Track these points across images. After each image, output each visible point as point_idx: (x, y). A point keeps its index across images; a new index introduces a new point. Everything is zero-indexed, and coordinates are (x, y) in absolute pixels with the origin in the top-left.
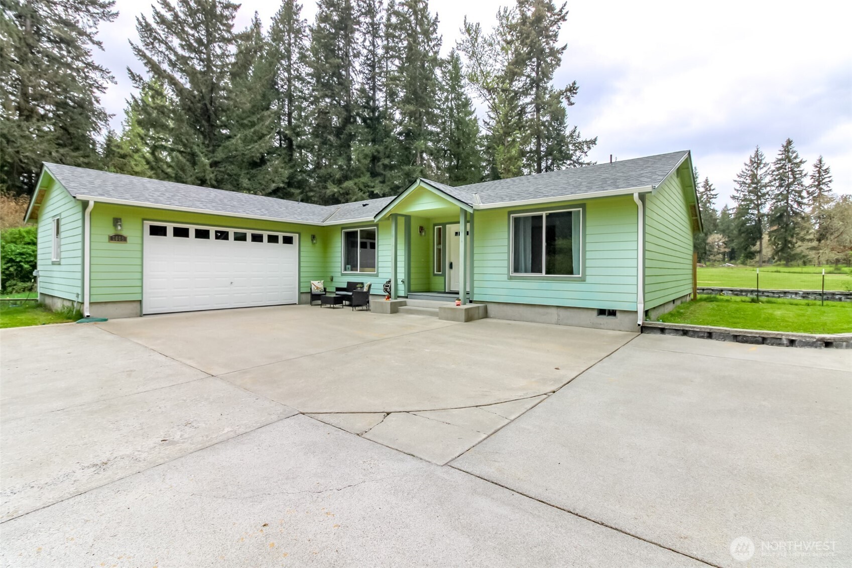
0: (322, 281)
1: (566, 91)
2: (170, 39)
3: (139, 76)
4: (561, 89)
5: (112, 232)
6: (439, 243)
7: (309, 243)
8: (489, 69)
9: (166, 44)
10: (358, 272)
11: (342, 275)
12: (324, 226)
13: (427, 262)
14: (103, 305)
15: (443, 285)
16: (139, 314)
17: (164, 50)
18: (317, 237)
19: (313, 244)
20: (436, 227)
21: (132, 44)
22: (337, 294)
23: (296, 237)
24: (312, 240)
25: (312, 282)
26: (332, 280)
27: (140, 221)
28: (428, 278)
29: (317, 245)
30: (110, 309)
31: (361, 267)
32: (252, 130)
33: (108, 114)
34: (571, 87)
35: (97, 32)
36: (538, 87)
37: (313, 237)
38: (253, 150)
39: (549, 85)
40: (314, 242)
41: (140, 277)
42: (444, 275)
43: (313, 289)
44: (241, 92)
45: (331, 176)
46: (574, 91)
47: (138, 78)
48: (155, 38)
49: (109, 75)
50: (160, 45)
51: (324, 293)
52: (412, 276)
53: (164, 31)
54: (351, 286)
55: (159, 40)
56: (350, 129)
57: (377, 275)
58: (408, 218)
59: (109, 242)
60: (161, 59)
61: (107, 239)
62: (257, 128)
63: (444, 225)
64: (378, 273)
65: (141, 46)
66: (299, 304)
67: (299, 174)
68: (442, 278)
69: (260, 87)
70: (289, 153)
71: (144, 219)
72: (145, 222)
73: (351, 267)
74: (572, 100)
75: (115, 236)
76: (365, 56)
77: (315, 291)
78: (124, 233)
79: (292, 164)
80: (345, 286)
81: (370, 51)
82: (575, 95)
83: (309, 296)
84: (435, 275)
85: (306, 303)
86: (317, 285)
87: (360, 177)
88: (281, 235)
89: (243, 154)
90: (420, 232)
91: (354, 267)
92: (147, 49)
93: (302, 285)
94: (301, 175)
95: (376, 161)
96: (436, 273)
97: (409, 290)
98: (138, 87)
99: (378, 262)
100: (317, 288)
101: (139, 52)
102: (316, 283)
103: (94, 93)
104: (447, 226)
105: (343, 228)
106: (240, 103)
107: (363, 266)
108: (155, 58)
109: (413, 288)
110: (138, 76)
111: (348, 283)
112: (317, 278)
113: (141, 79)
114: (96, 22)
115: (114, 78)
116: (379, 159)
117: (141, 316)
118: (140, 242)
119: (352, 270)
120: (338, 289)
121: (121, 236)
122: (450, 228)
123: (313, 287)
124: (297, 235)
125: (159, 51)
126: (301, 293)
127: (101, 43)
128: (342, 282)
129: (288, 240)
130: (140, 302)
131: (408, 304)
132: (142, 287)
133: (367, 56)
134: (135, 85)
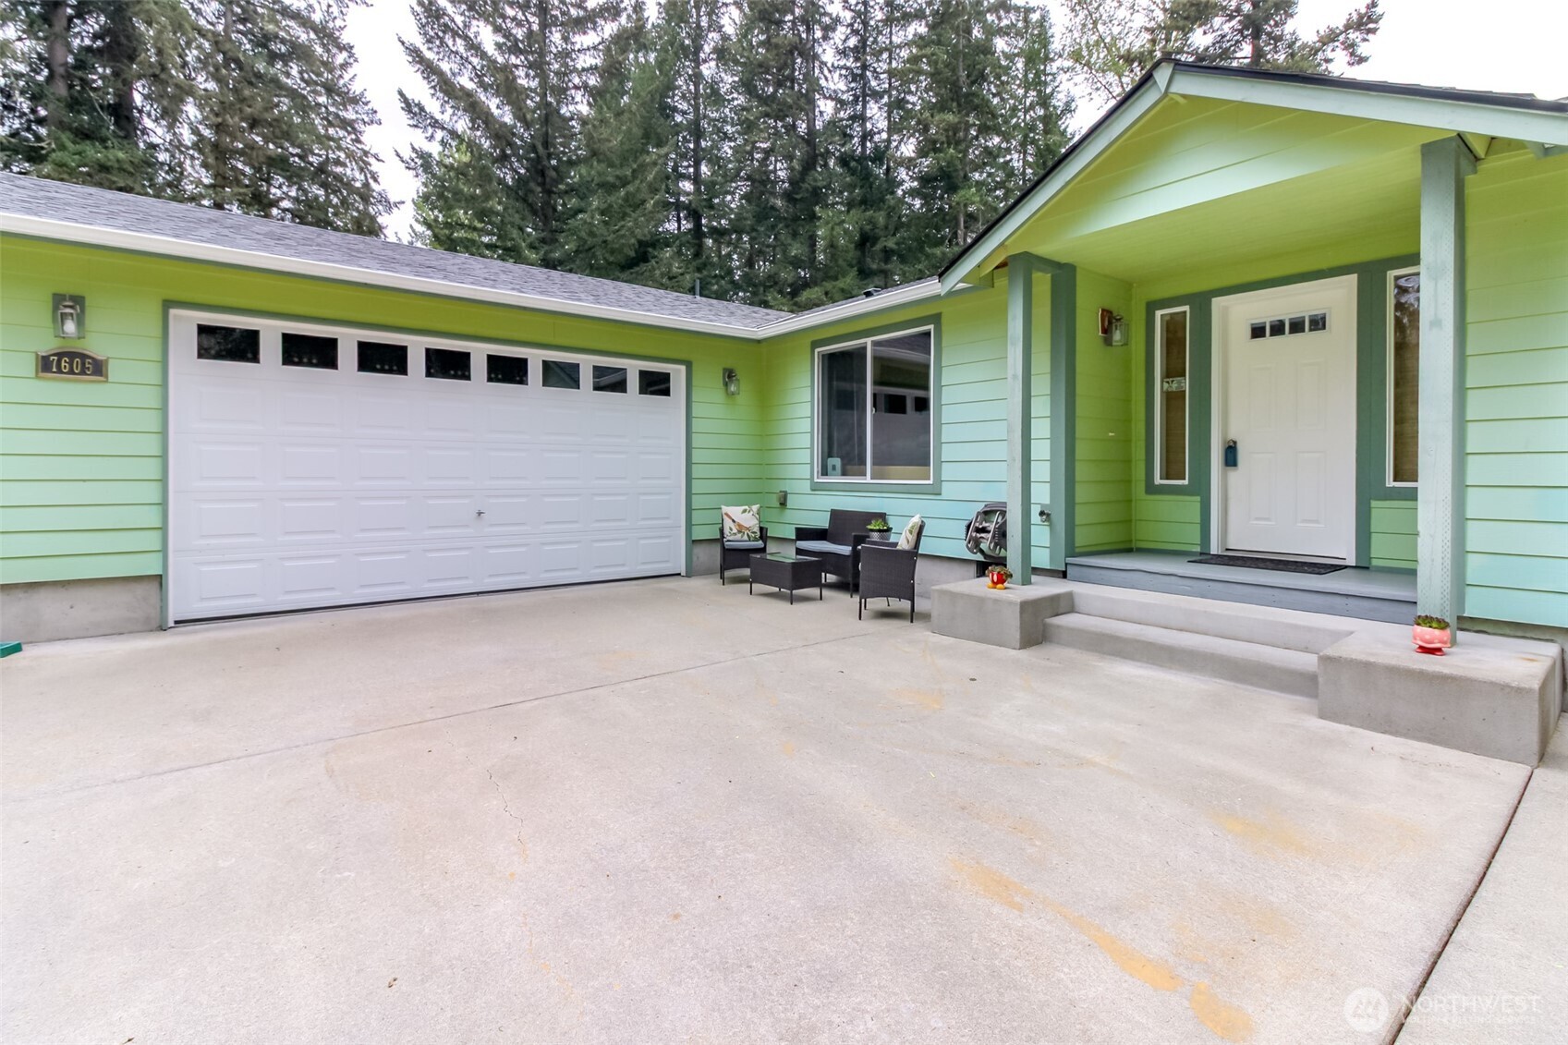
0: (755, 508)
1: (1348, 27)
2: (473, 29)
3: (418, 105)
4: (1333, 26)
5: (48, 345)
6: (1174, 370)
7: (718, 394)
8: (1116, 30)
9: (466, 38)
10: (868, 479)
11: (816, 488)
12: (759, 341)
13: (1125, 440)
14: (21, 594)
15: (1197, 529)
16: (155, 624)
17: (462, 50)
18: (740, 374)
19: (730, 395)
20: (1159, 313)
21: (403, 43)
22: (799, 552)
23: (678, 374)
24: (726, 384)
25: (725, 509)
26: (783, 504)
27: (156, 309)
28: (1128, 502)
29: (741, 399)
30: (50, 608)
31: (874, 463)
32: (622, 192)
33: (392, 201)
34: (1361, 17)
35: (345, 26)
36: (1256, 36)
37: (730, 375)
38: (622, 232)
39: (1289, 27)
40: (733, 388)
41: (156, 498)
42: (1200, 488)
43: (727, 531)
44: (602, 121)
45: (776, 283)
46: (1371, 26)
47: (416, 110)
48: (446, 28)
49: (366, 108)
50: (454, 41)
51: (760, 544)
52: (1081, 494)
53: (463, 14)
54: (847, 525)
55: (452, 30)
56: (815, 180)
57: (935, 491)
58: (1064, 275)
59: (37, 377)
60: (456, 68)
61: (29, 366)
62: (631, 188)
63: (1201, 302)
64: (939, 481)
65: (418, 41)
66: (688, 575)
67: (714, 281)
68: (1194, 503)
69: (638, 110)
70: (697, 242)
71: (168, 304)
72: (173, 312)
73: (844, 466)
74: (1363, 49)
75: (60, 355)
76: (847, 26)
77: (734, 539)
78: (95, 346)
79: (700, 261)
80: (823, 522)
81: (858, 14)
82: (1370, 37)
83: (716, 552)
84: (1151, 489)
85: (706, 572)
86: (741, 519)
87: (836, 279)
88: (633, 368)
89: (605, 242)
90: (1105, 331)
91: (852, 463)
92: (429, 49)
93: (696, 517)
94: (717, 283)
95: (868, 244)
96: (1158, 481)
97: (1071, 551)
98: (416, 126)
99: (939, 444)
100: (741, 529)
101: (416, 55)
102: (735, 512)
103: (370, 165)
104: (1217, 302)
105: (815, 344)
106: (599, 140)
107: (885, 460)
108: (445, 66)
109: (1081, 540)
110: (416, 105)
111: (836, 515)
112: (741, 498)
113: (422, 109)
114: (344, 10)
115: (376, 112)
116: (875, 240)
117: (162, 628)
118: (155, 378)
119: (844, 473)
120: (803, 534)
121: (83, 357)
122: (1226, 310)
123: (728, 524)
124: (683, 368)
125: (452, 52)
126: (693, 543)
127: (352, 47)
128: (815, 508)
129: (655, 384)
130: (159, 580)
131: (1079, 603)
132: (163, 529)
133: (851, 25)
134: (411, 122)
